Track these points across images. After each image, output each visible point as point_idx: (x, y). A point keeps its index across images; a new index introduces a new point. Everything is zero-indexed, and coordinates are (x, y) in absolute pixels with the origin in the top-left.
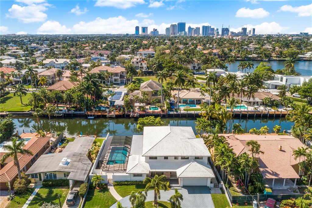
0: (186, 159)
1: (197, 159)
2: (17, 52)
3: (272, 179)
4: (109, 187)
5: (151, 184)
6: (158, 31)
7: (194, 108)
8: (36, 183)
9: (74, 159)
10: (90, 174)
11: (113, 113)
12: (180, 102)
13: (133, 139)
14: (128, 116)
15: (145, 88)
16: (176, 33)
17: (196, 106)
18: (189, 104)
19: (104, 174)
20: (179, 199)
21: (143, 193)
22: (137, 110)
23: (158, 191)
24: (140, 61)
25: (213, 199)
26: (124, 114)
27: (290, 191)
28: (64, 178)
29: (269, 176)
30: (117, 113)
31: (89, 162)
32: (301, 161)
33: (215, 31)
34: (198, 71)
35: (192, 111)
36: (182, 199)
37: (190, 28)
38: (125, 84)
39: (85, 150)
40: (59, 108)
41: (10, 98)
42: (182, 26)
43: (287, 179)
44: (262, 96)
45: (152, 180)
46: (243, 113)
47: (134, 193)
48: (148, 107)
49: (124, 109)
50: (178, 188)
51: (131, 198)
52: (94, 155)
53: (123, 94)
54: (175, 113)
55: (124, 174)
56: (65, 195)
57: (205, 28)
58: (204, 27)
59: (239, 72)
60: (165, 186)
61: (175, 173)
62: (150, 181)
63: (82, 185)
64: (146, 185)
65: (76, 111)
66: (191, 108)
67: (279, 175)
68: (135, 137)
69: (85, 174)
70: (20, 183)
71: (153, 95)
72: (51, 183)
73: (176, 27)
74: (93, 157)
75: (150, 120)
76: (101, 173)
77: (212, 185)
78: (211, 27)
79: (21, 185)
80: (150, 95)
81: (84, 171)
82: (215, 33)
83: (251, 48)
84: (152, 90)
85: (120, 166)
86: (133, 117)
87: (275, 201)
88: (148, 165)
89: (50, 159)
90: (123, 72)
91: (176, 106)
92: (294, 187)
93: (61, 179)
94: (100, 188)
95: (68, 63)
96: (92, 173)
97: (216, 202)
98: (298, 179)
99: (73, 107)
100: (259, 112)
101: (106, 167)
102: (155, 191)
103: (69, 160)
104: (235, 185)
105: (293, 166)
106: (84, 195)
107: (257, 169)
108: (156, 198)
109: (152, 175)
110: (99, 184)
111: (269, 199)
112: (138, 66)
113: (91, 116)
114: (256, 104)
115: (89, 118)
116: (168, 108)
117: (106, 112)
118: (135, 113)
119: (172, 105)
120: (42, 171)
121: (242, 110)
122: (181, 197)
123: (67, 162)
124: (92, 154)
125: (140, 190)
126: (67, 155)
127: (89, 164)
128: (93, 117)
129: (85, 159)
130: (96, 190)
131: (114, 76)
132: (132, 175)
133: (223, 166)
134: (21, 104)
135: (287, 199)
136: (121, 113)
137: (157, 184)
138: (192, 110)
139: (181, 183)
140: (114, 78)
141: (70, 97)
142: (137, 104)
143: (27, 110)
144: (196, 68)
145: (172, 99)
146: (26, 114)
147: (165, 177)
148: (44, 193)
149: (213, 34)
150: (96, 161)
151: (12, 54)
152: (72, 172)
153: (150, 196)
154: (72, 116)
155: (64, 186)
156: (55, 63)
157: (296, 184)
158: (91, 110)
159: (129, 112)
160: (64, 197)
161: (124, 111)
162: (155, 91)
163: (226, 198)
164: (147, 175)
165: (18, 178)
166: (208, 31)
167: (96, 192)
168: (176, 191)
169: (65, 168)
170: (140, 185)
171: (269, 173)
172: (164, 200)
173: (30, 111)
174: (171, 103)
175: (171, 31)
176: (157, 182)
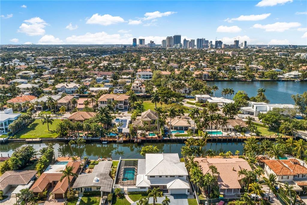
0: (173, 177)
1: (180, 177)
2: (28, 73)
3: (226, 189)
4: (125, 196)
5: (152, 193)
6: (155, 43)
7: (183, 134)
8: (78, 194)
9: (102, 178)
10: (113, 188)
11: (121, 139)
12: (172, 129)
13: (138, 163)
14: (133, 142)
15: (145, 118)
16: (172, 46)
17: (184, 132)
18: (179, 130)
19: (121, 187)
20: (168, 202)
21: (147, 198)
22: (139, 136)
23: (156, 197)
24: (140, 86)
25: (188, 202)
26: (130, 140)
27: (236, 196)
28: (96, 190)
29: (223, 187)
30: (124, 139)
31: (111, 179)
32: (243, 178)
33: (209, 43)
34: (189, 95)
35: (181, 137)
36: (170, 202)
37: (185, 40)
38: (128, 110)
39: (107, 171)
40: (79, 134)
41: (37, 124)
42: (177, 39)
43: (234, 189)
44: (234, 124)
45: (152, 191)
46: (219, 138)
47: (141, 199)
48: (147, 133)
49: (129, 135)
50: (167, 195)
51: (140, 202)
52: (114, 175)
53: (128, 121)
54: (168, 138)
55: (134, 187)
56: (98, 201)
57: (200, 41)
58: (198, 40)
59: (222, 98)
60: (160, 194)
61: (166, 186)
62: (151, 192)
63: (109, 195)
64: (148, 194)
65: (93, 137)
66: (180, 134)
67: (229, 187)
68: (140, 161)
69: (110, 187)
70: (70, 194)
71: (151, 124)
72: (89, 193)
73: (172, 40)
74: (113, 176)
75: (150, 149)
76: (119, 186)
77: (189, 193)
78: (205, 39)
79: (71, 195)
80: (149, 124)
81: (109, 186)
82: (209, 45)
83: (239, 66)
84: (151, 120)
85: (131, 182)
86: (137, 142)
87: (224, 202)
88: (149, 181)
89: (85, 178)
90: (126, 100)
91: (169, 132)
92: (238, 194)
93: (95, 191)
94: (120, 196)
95: (77, 87)
96: (114, 187)
97: (190, 203)
98: (240, 189)
99: (90, 134)
100: (231, 137)
101: (122, 183)
102: (154, 197)
103: (99, 179)
104: (203, 193)
105: (239, 181)
106: (111, 201)
107: (217, 183)
108: (154, 201)
109: (152, 187)
110: (119, 194)
111: (221, 201)
112: (138, 90)
113: (105, 141)
114: (229, 130)
115: (103, 143)
116: (162, 134)
117: (116, 138)
118: (138, 139)
119: (166, 131)
120: (83, 186)
121: (218, 135)
122: (169, 201)
123: (98, 180)
124: (113, 174)
125: (145, 197)
126: (96, 175)
127: (112, 181)
128: (106, 143)
129: (108, 178)
130: (117, 197)
131: (119, 103)
132: (140, 188)
133: (194, 182)
134: (48, 130)
135: (232, 201)
136: (127, 139)
137: (155, 193)
138: (181, 135)
139: (170, 193)
140: (119, 105)
141: (88, 127)
142: (139, 132)
143: (54, 136)
144: (187, 92)
145: (166, 126)
146: (55, 140)
147: (159, 189)
148: (85, 200)
149: (207, 46)
150: (115, 179)
151: (24, 75)
152: (102, 186)
153: (151, 200)
154: (90, 141)
155: (97, 195)
156: (66, 87)
157: (240, 192)
158: (105, 136)
159: (134, 138)
160: (98, 202)
161: (130, 137)
162: (153, 120)
163: (196, 201)
164: (149, 188)
165: (68, 191)
166: (202, 44)
167: (118, 199)
168: (166, 197)
169: (97, 184)
170: (145, 194)
171: (224, 186)
172: (159, 203)
173: (57, 137)
174: (166, 130)
175: (167, 44)
176: (155, 192)
